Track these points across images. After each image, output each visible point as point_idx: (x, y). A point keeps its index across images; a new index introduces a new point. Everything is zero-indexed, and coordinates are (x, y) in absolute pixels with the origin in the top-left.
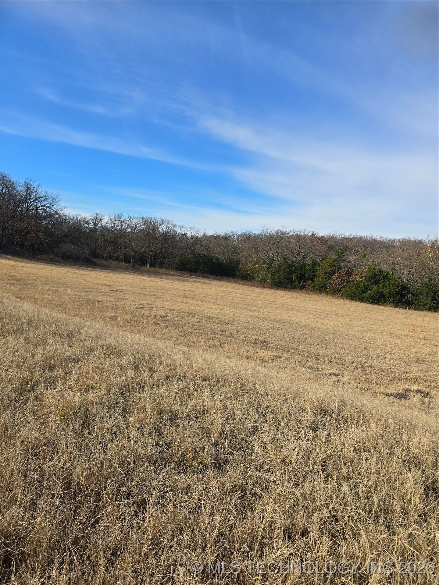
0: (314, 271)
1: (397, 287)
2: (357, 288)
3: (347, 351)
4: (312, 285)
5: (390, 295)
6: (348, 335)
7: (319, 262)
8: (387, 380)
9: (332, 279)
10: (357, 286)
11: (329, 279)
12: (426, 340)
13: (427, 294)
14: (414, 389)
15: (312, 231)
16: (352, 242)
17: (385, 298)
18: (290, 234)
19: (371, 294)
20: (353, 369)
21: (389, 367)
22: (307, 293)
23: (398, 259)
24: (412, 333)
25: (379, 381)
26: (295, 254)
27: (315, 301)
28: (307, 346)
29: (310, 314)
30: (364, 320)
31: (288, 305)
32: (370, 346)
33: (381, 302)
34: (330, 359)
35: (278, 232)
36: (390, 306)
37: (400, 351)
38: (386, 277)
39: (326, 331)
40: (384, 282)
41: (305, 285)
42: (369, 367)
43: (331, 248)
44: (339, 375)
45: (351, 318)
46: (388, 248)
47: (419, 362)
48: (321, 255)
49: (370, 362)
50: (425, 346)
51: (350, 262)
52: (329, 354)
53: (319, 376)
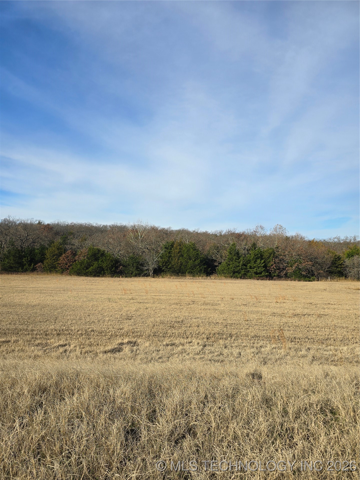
0: (43, 254)
1: (112, 261)
2: (82, 265)
3: (74, 321)
4: (43, 266)
5: (108, 268)
6: (75, 307)
7: (47, 246)
8: (106, 339)
9: (60, 259)
10: (81, 263)
11: (57, 260)
12: (133, 299)
13: (133, 264)
14: (125, 342)
15: (39, 219)
16: (74, 228)
17: (104, 271)
18: (18, 223)
19: (93, 269)
20: (78, 337)
21: (107, 327)
22: (38, 275)
23: (111, 240)
24: (124, 296)
25: (100, 342)
26: (24, 240)
27: (46, 280)
28: (37, 324)
29: (41, 293)
30: (88, 291)
31: (20, 288)
32: (92, 313)
33: (101, 274)
34: (58, 332)
35: (5, 221)
36: (108, 277)
37: (115, 313)
38: (103, 254)
39: (55, 306)
40: (102, 258)
41: (36, 267)
42: (91, 332)
43: (57, 233)
44: (67, 345)
45: (77, 291)
46: (102, 232)
47: (129, 318)
48: (49, 240)
49: (93, 327)
50: (133, 305)
51: (74, 245)
52: (58, 328)
53: (47, 351)
